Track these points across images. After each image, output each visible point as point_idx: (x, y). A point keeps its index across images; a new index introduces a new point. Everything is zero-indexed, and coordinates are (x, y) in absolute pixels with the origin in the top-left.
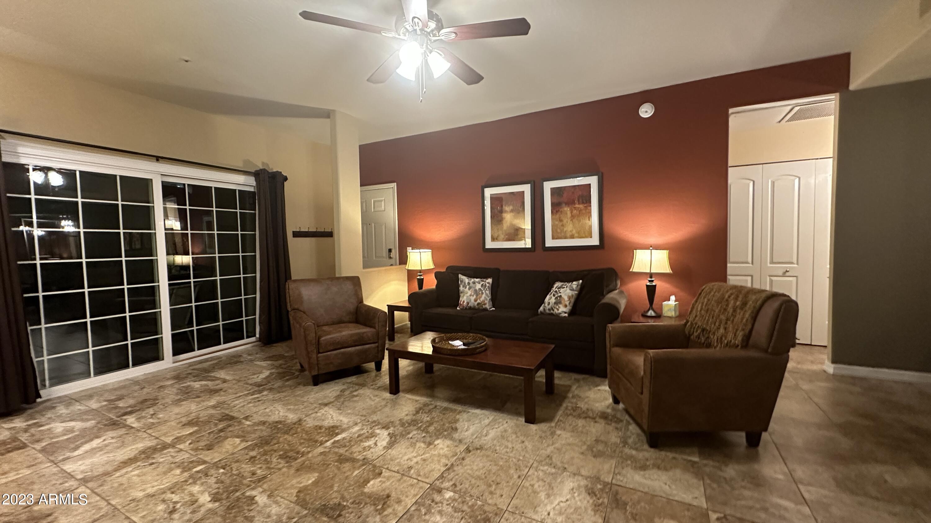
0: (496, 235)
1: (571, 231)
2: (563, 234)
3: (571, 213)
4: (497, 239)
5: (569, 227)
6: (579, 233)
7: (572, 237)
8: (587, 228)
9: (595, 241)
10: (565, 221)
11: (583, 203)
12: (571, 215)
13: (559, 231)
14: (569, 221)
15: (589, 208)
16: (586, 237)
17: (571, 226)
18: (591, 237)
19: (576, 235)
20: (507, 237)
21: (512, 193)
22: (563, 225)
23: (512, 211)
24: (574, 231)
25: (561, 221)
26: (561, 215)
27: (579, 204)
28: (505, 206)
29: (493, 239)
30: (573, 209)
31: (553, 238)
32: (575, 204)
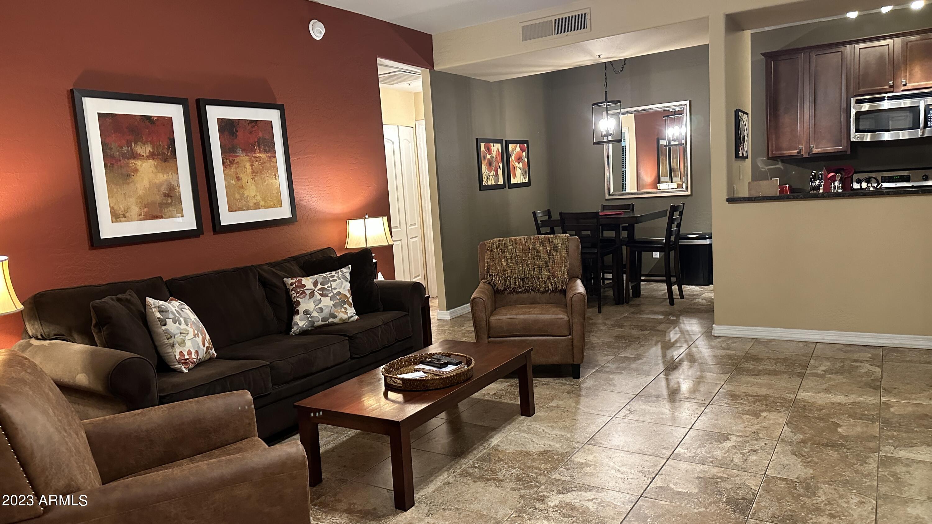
0: (121, 208)
1: (254, 197)
2: (244, 202)
3: (252, 166)
4: (124, 216)
5: (251, 191)
6: (264, 200)
7: (257, 206)
8: (275, 192)
9: (285, 212)
10: (244, 180)
11: (265, 151)
12: (252, 169)
13: (237, 196)
14: (250, 180)
15: (274, 160)
16: (275, 206)
17: (253, 187)
18: (281, 207)
19: (262, 203)
20: (146, 210)
21: (148, 118)
22: (242, 187)
23: (152, 156)
24: (259, 198)
25: (238, 179)
26: (238, 169)
27: (260, 153)
28: (136, 143)
29: (116, 216)
30: (254, 159)
31: (231, 210)
32: (255, 152)
